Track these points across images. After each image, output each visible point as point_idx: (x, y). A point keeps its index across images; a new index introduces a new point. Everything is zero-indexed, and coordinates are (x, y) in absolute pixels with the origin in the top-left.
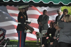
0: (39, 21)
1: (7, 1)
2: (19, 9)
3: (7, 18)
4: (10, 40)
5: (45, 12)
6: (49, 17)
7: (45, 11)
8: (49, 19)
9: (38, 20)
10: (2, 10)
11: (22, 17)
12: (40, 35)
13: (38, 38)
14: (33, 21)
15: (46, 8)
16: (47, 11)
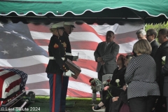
0: (97, 54)
1: (23, 14)
2: (52, 30)
3: (29, 49)
4: (36, 97)
5: (110, 36)
6: (119, 47)
7: (110, 33)
8: (118, 51)
9: (95, 54)
10: (19, 32)
11: (56, 46)
12: (99, 84)
13: (94, 92)
14: (84, 54)
15: (112, 27)
16: (115, 33)
